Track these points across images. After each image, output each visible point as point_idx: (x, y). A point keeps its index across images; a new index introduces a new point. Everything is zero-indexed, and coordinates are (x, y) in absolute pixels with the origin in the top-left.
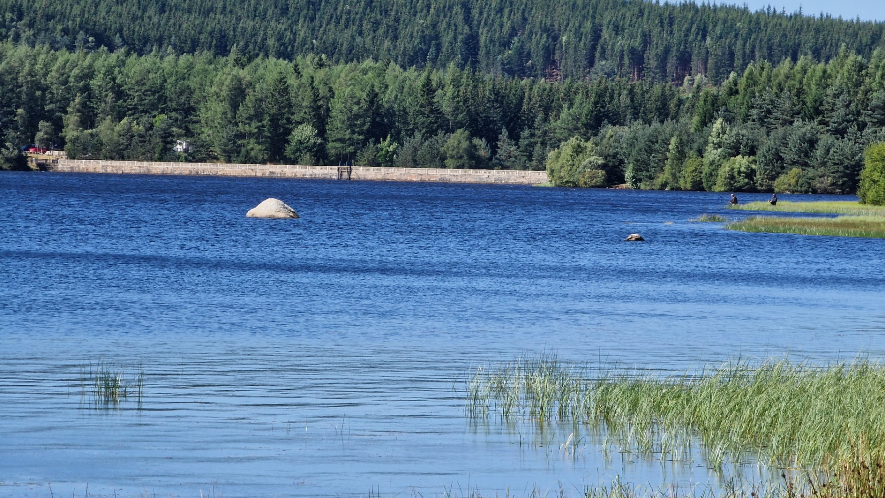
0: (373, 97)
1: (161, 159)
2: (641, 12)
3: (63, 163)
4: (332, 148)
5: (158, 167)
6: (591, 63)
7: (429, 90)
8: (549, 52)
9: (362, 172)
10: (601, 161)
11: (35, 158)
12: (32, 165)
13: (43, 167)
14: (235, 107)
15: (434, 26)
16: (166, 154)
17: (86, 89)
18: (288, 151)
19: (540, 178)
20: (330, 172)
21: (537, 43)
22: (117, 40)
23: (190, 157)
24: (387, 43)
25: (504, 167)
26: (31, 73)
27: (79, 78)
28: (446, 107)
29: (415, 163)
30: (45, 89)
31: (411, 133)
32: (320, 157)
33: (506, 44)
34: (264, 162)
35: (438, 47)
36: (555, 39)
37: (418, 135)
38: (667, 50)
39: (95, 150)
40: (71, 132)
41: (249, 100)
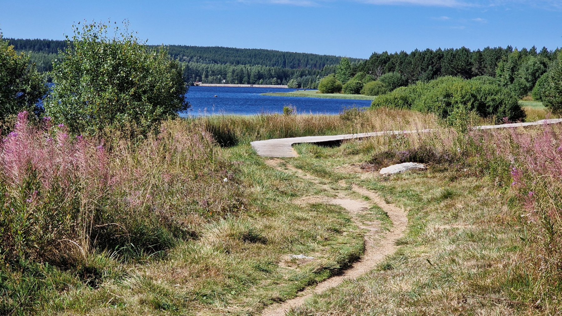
3: (201, 84)
5: (218, 85)
13: (197, 85)
16: (220, 83)
19: (286, 87)
20: (249, 85)
21: (297, 62)
22: (218, 62)
23: (225, 83)
24: (269, 62)
26: (196, 68)
27: (205, 69)
28: (273, 73)
29: (266, 84)
30: (199, 71)
31: (266, 79)
40: (203, 79)
41: (236, 73)
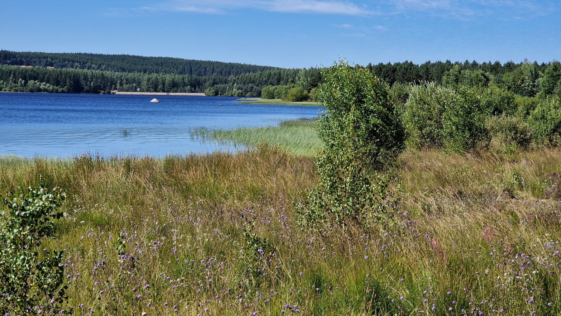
0: (173, 80)
1: (135, 92)
2: (221, 64)
3: (117, 93)
4: (166, 89)
5: (134, 93)
6: (213, 74)
7: (183, 79)
8: (205, 72)
9: (171, 94)
10: (214, 91)
11: (112, 92)
12: (111, 93)
13: (113, 93)
14: (148, 82)
15: (184, 67)
16: (136, 91)
17: (121, 79)
18: (158, 90)
19: (203, 94)
20: (165, 94)
21: (203, 70)
22: (127, 70)
23: (140, 91)
24: (175, 70)
25: (197, 93)
26: (111, 76)
27: (120, 77)
28: (186, 82)
29: (181, 92)
30: (114, 79)
31: (180, 87)
32: (164, 91)
33: (197, 70)
34: (153, 92)
35: (185, 71)
36: (206, 69)
37: (181, 87)
38: (226, 72)
39: (123, 90)
40: (118, 87)
41: (151, 81)
